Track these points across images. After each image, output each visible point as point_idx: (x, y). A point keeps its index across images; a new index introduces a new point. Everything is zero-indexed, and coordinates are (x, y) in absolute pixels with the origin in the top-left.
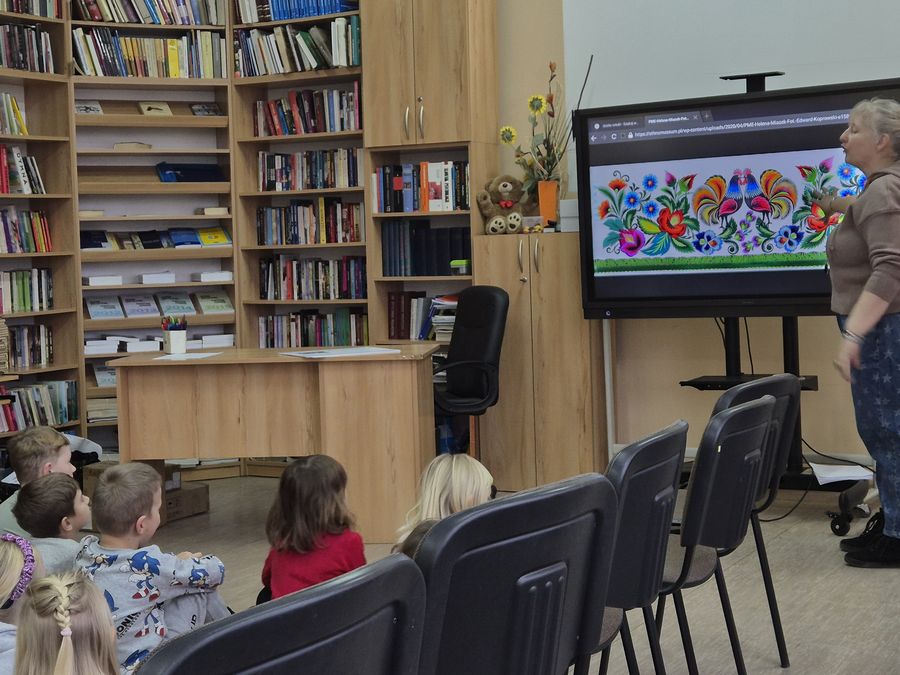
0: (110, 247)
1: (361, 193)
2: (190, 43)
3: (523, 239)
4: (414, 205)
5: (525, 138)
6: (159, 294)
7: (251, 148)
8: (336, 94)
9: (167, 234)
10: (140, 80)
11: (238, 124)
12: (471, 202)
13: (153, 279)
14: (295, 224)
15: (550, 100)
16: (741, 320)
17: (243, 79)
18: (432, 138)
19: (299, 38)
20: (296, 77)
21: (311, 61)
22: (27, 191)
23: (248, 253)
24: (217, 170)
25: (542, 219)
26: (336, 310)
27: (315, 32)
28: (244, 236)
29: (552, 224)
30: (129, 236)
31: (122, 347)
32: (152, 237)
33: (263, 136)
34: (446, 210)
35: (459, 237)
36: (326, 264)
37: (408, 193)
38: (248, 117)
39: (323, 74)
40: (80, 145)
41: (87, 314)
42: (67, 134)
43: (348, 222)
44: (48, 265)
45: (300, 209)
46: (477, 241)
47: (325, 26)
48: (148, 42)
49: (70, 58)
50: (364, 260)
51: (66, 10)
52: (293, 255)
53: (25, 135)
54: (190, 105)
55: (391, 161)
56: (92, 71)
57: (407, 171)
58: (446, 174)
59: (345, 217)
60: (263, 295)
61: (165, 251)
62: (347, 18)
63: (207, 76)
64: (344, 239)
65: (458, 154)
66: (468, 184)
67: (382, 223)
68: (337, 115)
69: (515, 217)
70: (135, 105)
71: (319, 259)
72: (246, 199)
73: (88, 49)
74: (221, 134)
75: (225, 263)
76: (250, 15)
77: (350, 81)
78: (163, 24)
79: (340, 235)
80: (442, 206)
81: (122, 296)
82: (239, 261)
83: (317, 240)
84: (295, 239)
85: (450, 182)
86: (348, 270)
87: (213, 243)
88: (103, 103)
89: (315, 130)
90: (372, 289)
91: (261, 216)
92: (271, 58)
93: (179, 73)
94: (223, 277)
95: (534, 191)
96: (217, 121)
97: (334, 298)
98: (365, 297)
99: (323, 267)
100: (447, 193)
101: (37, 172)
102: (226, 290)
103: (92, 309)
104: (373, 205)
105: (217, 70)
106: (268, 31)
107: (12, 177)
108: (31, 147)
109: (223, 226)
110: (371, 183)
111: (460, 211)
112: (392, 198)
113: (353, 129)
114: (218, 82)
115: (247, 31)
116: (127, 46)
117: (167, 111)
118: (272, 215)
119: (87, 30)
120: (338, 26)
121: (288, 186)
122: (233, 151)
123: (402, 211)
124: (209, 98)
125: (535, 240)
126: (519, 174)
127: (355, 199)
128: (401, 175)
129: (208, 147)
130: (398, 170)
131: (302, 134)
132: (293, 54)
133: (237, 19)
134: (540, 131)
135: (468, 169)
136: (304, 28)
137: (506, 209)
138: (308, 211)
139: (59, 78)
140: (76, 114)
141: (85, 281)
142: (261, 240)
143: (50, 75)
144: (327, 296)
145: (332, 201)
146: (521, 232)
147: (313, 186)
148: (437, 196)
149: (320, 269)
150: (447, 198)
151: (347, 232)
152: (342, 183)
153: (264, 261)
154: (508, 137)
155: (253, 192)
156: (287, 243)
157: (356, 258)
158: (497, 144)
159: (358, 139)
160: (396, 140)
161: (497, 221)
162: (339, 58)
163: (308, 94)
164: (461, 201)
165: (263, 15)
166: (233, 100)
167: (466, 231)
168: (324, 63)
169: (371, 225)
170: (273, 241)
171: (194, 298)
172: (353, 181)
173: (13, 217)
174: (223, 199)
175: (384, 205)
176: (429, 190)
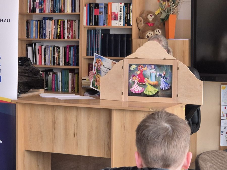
1: (78, 15)
4: (104, 22)
12: (133, 22)
14: (45, 29)
26: (62, 70)
34: (120, 25)
35: (125, 39)
37: (101, 17)
43: (70, 29)
45: (48, 21)
50: (78, 47)
52: (42, 44)
57: (101, 6)
58: (121, 9)
59: (69, 26)
64: (68, 37)
66: (131, 14)
67: (88, 31)
79: (66, 35)
80: (118, 24)
84: (44, 36)
85: (122, 12)
86: (70, 51)
90: (81, 61)
91: (28, 24)
97: (62, 64)
99: (57, 50)
100: (120, 17)
104: (84, 22)
110: (83, 11)
111: (126, 27)
112: (93, 19)
118: (33, 24)
121: (42, 10)
123: (98, 25)
127: (75, 18)
128: (98, 8)
130: (97, 5)
135: (131, 7)
138: (51, 22)
142: (28, 35)
144: (58, 64)
147: (54, 11)
148: (116, 19)
149: (56, 50)
150: (120, 20)
151: (69, 33)
152: (68, 10)
155: (25, 13)
156: (40, 38)
157: (74, 46)
164: (127, 22)
167: (129, 36)
169: (82, 31)
170: (33, 36)
172: (74, 10)
175: (89, 22)
176: (112, 16)
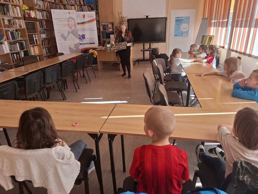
1: (99, 28)
2: (75, 7)
18: (109, 21)
37: (106, 28)
50: (100, 36)
51: (60, 2)
57: (106, 25)
66: (114, 27)
73: (62, 7)
76: (82, 3)
77: (97, 13)
90: (102, 40)
98: (100, 41)
100: (111, 28)
104: (101, 29)
106: (85, 5)
110: (101, 27)
111: (113, 31)
113: (98, 20)
116: (67, 7)
119: (62, 5)
123: (106, 30)
133: (80, 3)
165: (84, 3)
169: (101, 32)
175: (103, 30)
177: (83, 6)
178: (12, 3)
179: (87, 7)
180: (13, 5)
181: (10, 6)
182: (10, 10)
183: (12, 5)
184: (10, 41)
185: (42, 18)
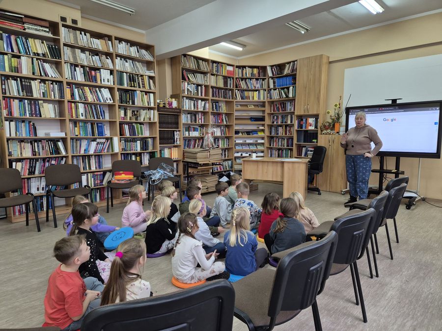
0: (240, 134)
1: (293, 124)
2: (259, 92)
3: (330, 136)
4: (305, 127)
5: (332, 113)
6: (249, 144)
7: (270, 114)
8: (289, 103)
9: (251, 132)
10: (248, 100)
11: (267, 109)
12: (319, 127)
13: (248, 141)
14: (278, 131)
15: (339, 104)
16: (385, 157)
17: (269, 100)
18: (310, 113)
19: (282, 91)
20: (281, 99)
21: (284, 96)
22: (225, 123)
23: (268, 136)
24: (262, 119)
25: (335, 131)
26: (286, 149)
27: (285, 90)
28: (267, 133)
29: (338, 133)
30: (244, 132)
31: (242, 155)
32: (248, 133)
33: (272, 112)
35: (315, 134)
36: (284, 139)
37: (304, 125)
38: (269, 108)
39: (287, 99)
40: (236, 114)
41: (235, 148)
42: (233, 111)
43: (290, 131)
44: (228, 138)
45: (279, 128)
46: (319, 136)
47: (288, 88)
48: (250, 92)
49: (235, 96)
50: (293, 139)
51: (235, 86)
52: (277, 137)
53: (225, 112)
54: (258, 105)
55: (300, 118)
56: (239, 98)
57: (304, 120)
58: (313, 121)
59: (289, 129)
60: (270, 145)
61: (251, 136)
62: (293, 86)
63: (262, 99)
65: (316, 117)
66: (318, 123)
67: (298, 131)
68: (289, 108)
69: (329, 131)
70: (247, 105)
71: (283, 139)
72: (268, 125)
73: (238, 94)
74: (264, 111)
75: (263, 138)
76: (272, 86)
77: (293, 100)
78: (253, 88)
79: (288, 133)
80: (312, 128)
81: (242, 144)
82: (266, 138)
83: (283, 134)
84: (278, 134)
85: (314, 123)
86: (289, 141)
87: (261, 134)
88: (240, 105)
89: (284, 111)
90: (294, 145)
91: (271, 129)
92: (275, 95)
93: (256, 99)
94: (263, 141)
95: (334, 125)
96: (263, 109)
97: (285, 147)
98: (292, 147)
101: (227, 119)
102: (263, 144)
103: (236, 147)
104: (296, 127)
105: (264, 99)
106: (275, 89)
107: (222, 120)
108: (226, 114)
109: (263, 131)
110: (296, 123)
111: (316, 129)
112: (300, 126)
113: (292, 110)
114: (264, 101)
115: (271, 90)
116: (246, 93)
117: (253, 107)
118: (273, 128)
119: (238, 90)
120: (291, 88)
121: (277, 123)
122: (266, 115)
123: (302, 128)
124: (262, 104)
125: (333, 136)
126: (330, 121)
127: (292, 126)
129: (260, 114)
130: (302, 120)
131: (281, 112)
132: (280, 94)
133: (269, 87)
134: (337, 111)
135: (318, 120)
136: (283, 89)
137: (327, 129)
138: (281, 128)
139: (232, 100)
140: (235, 107)
141: (235, 141)
142: (271, 134)
143: (231, 100)
144: (284, 146)
145: (286, 126)
146: (330, 134)
147: (283, 123)
148: (311, 126)
150: (313, 126)
152: (289, 122)
153: (271, 138)
154: (328, 113)
155: (269, 124)
156: (276, 135)
157: (291, 139)
158: (325, 114)
159: (293, 113)
160: (302, 113)
161: (325, 132)
162: (291, 95)
163: (283, 103)
164: (316, 127)
165: (274, 86)
166: (267, 104)
167: (317, 133)
168: (287, 96)
169: (295, 131)
170: (273, 134)
171: (256, 145)
172: (291, 122)
173: (222, 128)
174: (263, 125)
175: (298, 127)
176: (309, 124)
177: (272, 90)
178: (142, 89)
179: (278, 91)
180: (143, 91)
181: (138, 92)
182: (137, 97)
183: (141, 91)
184: (125, 137)
185: (193, 109)
